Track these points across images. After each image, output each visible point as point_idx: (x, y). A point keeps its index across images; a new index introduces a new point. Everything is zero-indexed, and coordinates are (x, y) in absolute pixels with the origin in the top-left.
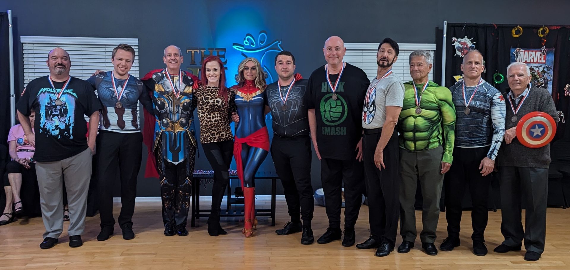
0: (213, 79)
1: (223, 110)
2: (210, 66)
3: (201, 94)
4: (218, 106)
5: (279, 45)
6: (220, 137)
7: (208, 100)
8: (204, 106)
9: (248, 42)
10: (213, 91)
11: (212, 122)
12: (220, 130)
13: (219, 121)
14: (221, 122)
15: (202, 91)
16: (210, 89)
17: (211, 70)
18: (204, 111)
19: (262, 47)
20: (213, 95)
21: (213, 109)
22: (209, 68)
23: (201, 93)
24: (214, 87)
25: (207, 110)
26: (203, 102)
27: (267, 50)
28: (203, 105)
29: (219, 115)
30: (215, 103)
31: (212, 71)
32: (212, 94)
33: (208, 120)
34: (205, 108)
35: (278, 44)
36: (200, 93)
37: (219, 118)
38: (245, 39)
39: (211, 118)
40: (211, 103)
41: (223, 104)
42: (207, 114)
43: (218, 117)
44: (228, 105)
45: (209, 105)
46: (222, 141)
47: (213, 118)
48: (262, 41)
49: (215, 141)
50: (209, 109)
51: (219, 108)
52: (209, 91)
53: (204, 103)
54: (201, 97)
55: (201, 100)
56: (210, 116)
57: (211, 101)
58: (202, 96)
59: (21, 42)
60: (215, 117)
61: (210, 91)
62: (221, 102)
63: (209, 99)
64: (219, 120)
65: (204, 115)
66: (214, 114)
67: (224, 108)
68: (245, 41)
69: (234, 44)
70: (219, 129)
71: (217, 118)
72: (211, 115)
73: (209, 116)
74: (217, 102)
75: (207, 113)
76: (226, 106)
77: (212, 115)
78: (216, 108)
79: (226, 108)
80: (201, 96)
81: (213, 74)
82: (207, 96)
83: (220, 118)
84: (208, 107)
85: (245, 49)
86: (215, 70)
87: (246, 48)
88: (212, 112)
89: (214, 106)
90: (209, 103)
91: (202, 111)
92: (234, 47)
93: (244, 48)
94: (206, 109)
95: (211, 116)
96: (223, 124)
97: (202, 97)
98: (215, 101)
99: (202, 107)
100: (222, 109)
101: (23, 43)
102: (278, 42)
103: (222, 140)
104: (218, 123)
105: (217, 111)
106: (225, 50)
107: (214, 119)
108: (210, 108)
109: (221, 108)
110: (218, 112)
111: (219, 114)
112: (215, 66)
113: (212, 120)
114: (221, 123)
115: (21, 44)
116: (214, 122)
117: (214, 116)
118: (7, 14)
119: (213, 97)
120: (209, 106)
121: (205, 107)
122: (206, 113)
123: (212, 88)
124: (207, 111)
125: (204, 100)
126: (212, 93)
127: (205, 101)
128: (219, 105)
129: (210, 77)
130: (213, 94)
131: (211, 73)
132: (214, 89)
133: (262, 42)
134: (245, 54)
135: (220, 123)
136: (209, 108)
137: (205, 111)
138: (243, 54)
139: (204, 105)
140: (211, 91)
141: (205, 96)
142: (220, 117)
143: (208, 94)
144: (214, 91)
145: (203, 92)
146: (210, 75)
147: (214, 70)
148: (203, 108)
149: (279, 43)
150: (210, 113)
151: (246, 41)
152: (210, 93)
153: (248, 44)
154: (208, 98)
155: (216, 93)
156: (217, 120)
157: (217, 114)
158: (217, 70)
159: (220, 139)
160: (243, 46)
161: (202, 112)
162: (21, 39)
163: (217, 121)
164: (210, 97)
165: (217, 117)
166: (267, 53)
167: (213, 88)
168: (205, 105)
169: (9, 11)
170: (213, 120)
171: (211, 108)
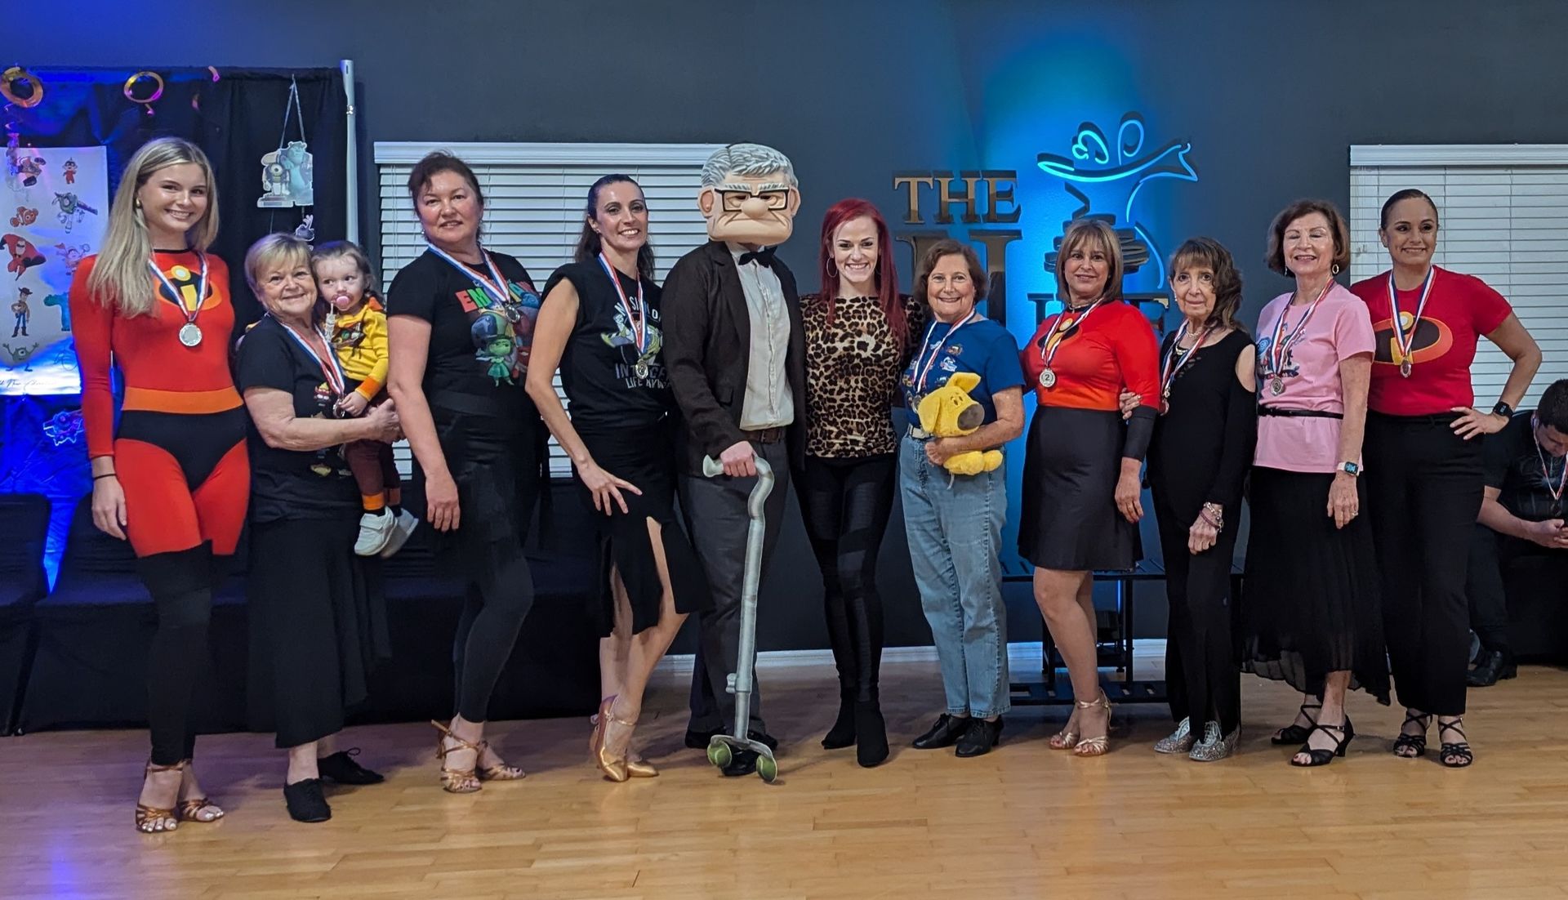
0: (858, 272)
1: (880, 370)
2: (848, 233)
3: (816, 324)
4: (862, 360)
5: (1184, 155)
6: (846, 444)
7: (833, 342)
8: (818, 360)
9: (1085, 149)
10: (851, 311)
11: (834, 401)
12: (850, 426)
13: (854, 401)
14: (860, 403)
15: (820, 313)
16: (844, 306)
17: (853, 246)
18: (818, 373)
19: (1127, 163)
20: (850, 326)
21: (847, 366)
22: (847, 239)
23: (815, 320)
24: (857, 300)
25: (826, 371)
26: (819, 346)
27: (1143, 174)
28: (818, 355)
29: (860, 385)
30: (853, 350)
31: (856, 246)
32: (847, 323)
33: (825, 396)
34: (822, 365)
35: (1180, 154)
36: (811, 319)
37: (858, 393)
38: (1075, 141)
39: (836, 392)
40: (840, 350)
41: (880, 352)
42: (827, 381)
43: (857, 390)
44: (895, 354)
45: (835, 355)
46: (854, 457)
47: (841, 390)
48: (1130, 145)
49: (830, 455)
50: (832, 369)
51: (865, 365)
52: (840, 313)
53: (819, 351)
54: (815, 332)
55: (812, 341)
56: (833, 387)
57: (840, 346)
58: (818, 330)
59: (377, 161)
60: (848, 390)
61: (843, 314)
62: (872, 346)
63: (837, 339)
64: (856, 398)
65: (817, 385)
66: (848, 382)
67: (880, 366)
68: (1075, 146)
69: (1043, 157)
70: (847, 422)
71: (851, 393)
72: (836, 385)
73: (829, 387)
74: (859, 348)
75: (826, 378)
76: (890, 359)
77: (841, 383)
78: (858, 366)
79: (888, 364)
80: (814, 328)
81: (859, 257)
82: (834, 330)
83: (861, 393)
84: (830, 362)
85: (1078, 173)
86: (866, 244)
87: (1079, 168)
88: (841, 377)
89: (851, 358)
90: (835, 349)
91: (815, 371)
92: (1042, 165)
93: (1072, 169)
94: (825, 367)
95: (837, 388)
96: (866, 411)
97: (817, 334)
98: (855, 345)
99: (814, 362)
100: (876, 368)
101: (380, 166)
102: (1180, 146)
103: (852, 454)
104: (852, 406)
105: (857, 374)
106: (1015, 177)
107: (843, 395)
108: (837, 364)
109: (871, 365)
110: (860, 378)
111: (863, 381)
112: (864, 231)
113: (835, 396)
114: (861, 408)
115: (376, 168)
116: (839, 402)
117: (845, 386)
118: (338, 73)
119: (849, 330)
120: (834, 360)
121: (822, 362)
122: (822, 379)
123: (848, 303)
124: (825, 374)
125: (820, 342)
126: (848, 319)
127: (824, 346)
128: (864, 355)
129: (849, 265)
130: (853, 320)
131: (855, 253)
132: (857, 304)
133: (1130, 150)
134: (1075, 186)
135: (858, 406)
136: (834, 366)
137: (821, 373)
138: (1070, 188)
139: (820, 356)
140: (848, 312)
141: (824, 332)
142: (862, 390)
143: (837, 321)
144: (855, 312)
145: (820, 316)
146: (850, 262)
147: (862, 245)
148: (816, 366)
149: (1181, 150)
150: (836, 378)
151: (1080, 145)
152: (842, 320)
153: (1086, 156)
154: (836, 335)
155: (860, 318)
156: (850, 397)
157: (857, 381)
158: (871, 244)
159: (847, 452)
160: (1069, 162)
161: (813, 373)
162: (376, 153)
163: (848, 401)
164: (841, 333)
165: (854, 391)
166: (1145, 182)
167: (852, 301)
168: (823, 358)
169: (347, 63)
170: (838, 398)
171: (842, 364)
